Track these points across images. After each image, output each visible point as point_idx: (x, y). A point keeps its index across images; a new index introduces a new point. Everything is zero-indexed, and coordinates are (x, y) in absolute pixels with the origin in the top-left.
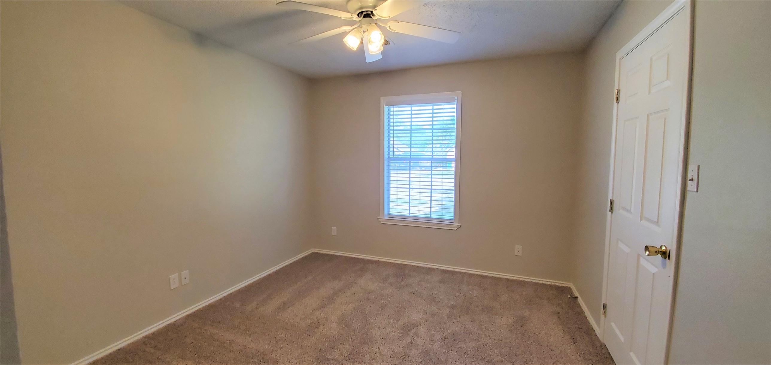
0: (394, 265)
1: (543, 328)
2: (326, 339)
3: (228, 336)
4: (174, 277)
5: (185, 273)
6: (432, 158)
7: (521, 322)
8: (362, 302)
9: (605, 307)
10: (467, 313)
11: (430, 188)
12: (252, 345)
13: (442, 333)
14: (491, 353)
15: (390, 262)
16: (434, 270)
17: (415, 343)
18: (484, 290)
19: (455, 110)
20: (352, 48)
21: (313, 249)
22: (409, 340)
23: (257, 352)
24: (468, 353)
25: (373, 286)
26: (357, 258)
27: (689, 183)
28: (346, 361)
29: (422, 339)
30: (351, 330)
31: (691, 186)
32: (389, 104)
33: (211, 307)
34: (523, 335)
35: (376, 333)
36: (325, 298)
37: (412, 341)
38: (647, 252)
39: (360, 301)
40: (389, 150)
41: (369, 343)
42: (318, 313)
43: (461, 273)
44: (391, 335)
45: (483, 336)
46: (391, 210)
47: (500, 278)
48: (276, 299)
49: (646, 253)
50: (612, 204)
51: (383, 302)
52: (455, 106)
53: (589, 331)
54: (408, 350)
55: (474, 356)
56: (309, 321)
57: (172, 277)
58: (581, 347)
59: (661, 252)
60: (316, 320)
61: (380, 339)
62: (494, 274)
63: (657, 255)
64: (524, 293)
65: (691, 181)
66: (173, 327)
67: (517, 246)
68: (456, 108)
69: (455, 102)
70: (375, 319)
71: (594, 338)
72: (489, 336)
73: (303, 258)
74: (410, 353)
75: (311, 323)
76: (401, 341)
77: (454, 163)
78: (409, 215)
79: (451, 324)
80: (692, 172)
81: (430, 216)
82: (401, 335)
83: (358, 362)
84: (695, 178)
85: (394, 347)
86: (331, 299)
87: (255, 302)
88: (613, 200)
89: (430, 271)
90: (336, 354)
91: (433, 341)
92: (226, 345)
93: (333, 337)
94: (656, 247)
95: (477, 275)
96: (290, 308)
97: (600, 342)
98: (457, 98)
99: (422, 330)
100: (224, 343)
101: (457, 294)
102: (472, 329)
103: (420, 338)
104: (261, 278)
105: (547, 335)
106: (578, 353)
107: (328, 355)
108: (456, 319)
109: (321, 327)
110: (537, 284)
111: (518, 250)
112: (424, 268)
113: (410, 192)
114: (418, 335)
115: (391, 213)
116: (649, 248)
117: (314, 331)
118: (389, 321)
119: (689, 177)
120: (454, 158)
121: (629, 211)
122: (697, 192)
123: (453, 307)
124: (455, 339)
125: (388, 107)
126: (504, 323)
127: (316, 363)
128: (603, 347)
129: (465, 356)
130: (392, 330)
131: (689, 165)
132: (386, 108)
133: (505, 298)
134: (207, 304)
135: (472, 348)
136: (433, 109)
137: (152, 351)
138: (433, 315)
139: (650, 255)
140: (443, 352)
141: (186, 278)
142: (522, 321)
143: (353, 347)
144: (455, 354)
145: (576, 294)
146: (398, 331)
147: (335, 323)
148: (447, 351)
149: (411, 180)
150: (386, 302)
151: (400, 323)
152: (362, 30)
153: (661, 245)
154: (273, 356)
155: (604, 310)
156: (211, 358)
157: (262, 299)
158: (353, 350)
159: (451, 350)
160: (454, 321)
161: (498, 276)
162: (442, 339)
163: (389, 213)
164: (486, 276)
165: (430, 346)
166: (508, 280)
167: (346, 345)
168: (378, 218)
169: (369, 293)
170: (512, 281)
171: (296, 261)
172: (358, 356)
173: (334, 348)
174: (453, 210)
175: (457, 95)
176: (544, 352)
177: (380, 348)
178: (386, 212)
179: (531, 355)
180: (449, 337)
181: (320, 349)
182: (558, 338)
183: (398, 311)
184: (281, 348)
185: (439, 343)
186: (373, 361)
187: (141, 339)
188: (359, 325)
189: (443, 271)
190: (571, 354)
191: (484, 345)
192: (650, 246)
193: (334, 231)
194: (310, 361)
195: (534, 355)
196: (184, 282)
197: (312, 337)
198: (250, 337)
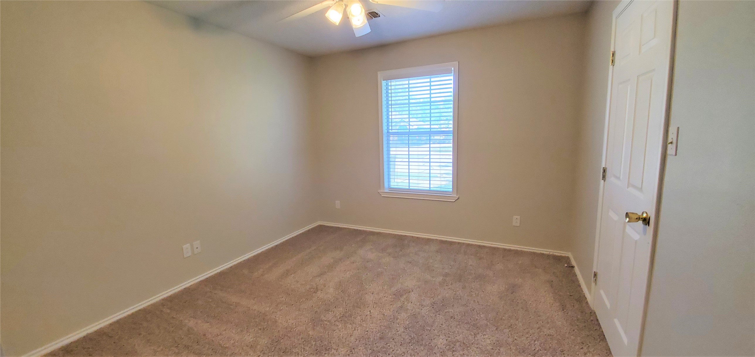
0: (395, 236)
1: (533, 295)
2: (322, 303)
3: (234, 299)
4: (187, 247)
5: (197, 243)
6: (430, 131)
7: (512, 290)
8: (359, 270)
9: (595, 275)
10: (460, 281)
11: (429, 161)
12: (255, 307)
13: (432, 299)
14: (477, 317)
15: (391, 234)
16: (432, 240)
17: (404, 307)
18: (480, 259)
19: (452, 82)
20: (335, 23)
21: (319, 222)
22: (399, 304)
23: (259, 313)
24: (455, 317)
25: (372, 256)
26: (360, 230)
27: (669, 146)
28: (339, 322)
29: (412, 303)
30: (346, 295)
31: (671, 150)
32: (389, 78)
33: (221, 274)
34: (513, 301)
35: (369, 298)
36: (326, 266)
37: (402, 305)
38: (628, 219)
39: (358, 269)
40: (388, 125)
41: (362, 306)
42: (317, 279)
43: (459, 243)
44: (383, 300)
45: (472, 302)
46: (392, 184)
47: (498, 248)
48: (280, 267)
49: (626, 219)
50: (604, 172)
51: (379, 270)
52: (452, 78)
53: (581, 299)
54: (397, 314)
55: (459, 320)
56: (308, 287)
57: (184, 246)
58: (570, 313)
59: (642, 218)
60: (315, 286)
61: (372, 303)
62: (492, 244)
63: (638, 221)
64: (520, 262)
65: (671, 144)
66: (187, 291)
67: (515, 217)
68: (453, 79)
69: (452, 73)
70: (370, 286)
71: (584, 305)
72: (478, 302)
73: (309, 230)
74: (399, 316)
75: (310, 288)
76: (392, 306)
77: (451, 136)
78: (409, 188)
79: (442, 291)
80: (672, 136)
81: (429, 188)
82: (392, 300)
83: (349, 324)
84: (675, 141)
85: (385, 310)
86: (331, 267)
87: (262, 270)
88: (606, 168)
89: (428, 241)
90: (330, 316)
91: (423, 305)
92: (232, 307)
93: (329, 301)
94: (637, 214)
95: (476, 245)
96: (292, 275)
97: (590, 309)
98: (454, 69)
99: (413, 296)
100: (231, 305)
101: (452, 263)
102: (462, 295)
103: (410, 303)
104: (269, 249)
105: (537, 302)
106: (565, 319)
107: (322, 316)
108: (447, 286)
109: (319, 292)
110: (534, 253)
111: (516, 220)
112: (423, 239)
113: (409, 165)
114: (409, 300)
115: (391, 186)
116: (629, 215)
117: (312, 296)
118: (383, 287)
119: (670, 140)
120: (452, 131)
121: (618, 178)
122: (676, 155)
123: (446, 275)
124: (444, 304)
125: (386, 81)
126: (495, 290)
127: (310, 324)
128: (593, 313)
129: (452, 320)
130: (384, 296)
131: (670, 128)
132: (384, 83)
133: (499, 266)
134: (219, 271)
135: (459, 313)
136: (430, 82)
137: (169, 311)
138: (426, 282)
139: (630, 222)
140: (431, 316)
141: (197, 248)
142: (513, 288)
143: (346, 310)
144: (442, 318)
145: (574, 263)
146: (390, 297)
147: (332, 289)
148: (434, 315)
149: (410, 154)
150: (382, 270)
151: (394, 289)
152: (343, 4)
153: (643, 211)
154: (273, 316)
155: (595, 278)
156: (218, 318)
157: (267, 267)
158: (346, 312)
159: (439, 314)
160: (446, 287)
161: (496, 246)
162: (431, 303)
163: (390, 186)
164: (484, 246)
165: (419, 310)
166: (505, 250)
167: (340, 308)
168: (378, 191)
169: (368, 262)
170: (510, 250)
171: (302, 233)
172: (350, 318)
173: (328, 310)
174: (452, 182)
175: (453, 66)
176: (530, 317)
177: (372, 311)
178: (386, 185)
179: (517, 320)
180: (438, 303)
181: (316, 312)
182: (547, 305)
183: (393, 279)
184: (280, 310)
185: (428, 307)
186: (364, 322)
187: (160, 301)
188: (354, 290)
189: (442, 242)
190: (557, 320)
191: (472, 310)
192: (630, 213)
193: (338, 204)
194: (306, 322)
195: (519, 320)
196: (196, 251)
197: (310, 301)
198: (254, 300)
